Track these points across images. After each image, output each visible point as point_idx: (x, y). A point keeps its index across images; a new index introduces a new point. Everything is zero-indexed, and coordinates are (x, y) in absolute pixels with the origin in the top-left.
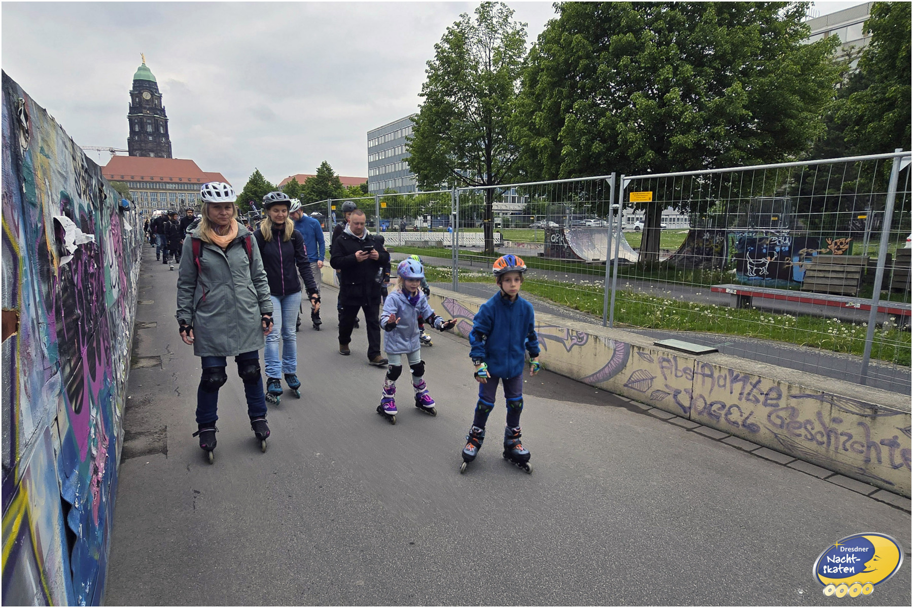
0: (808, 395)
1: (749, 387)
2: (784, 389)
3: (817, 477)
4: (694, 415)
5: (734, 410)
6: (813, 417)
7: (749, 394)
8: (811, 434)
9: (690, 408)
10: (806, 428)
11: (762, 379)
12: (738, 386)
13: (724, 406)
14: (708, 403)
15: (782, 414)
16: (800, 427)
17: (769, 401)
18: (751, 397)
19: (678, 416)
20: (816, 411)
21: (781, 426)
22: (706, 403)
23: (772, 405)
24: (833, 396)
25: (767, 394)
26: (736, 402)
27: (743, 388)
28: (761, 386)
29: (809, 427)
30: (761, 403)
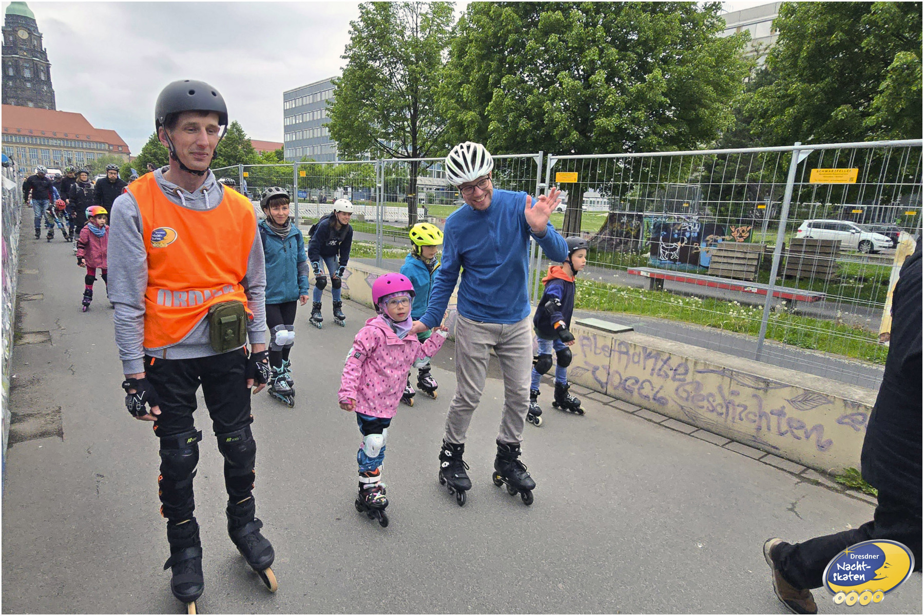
0: (712, 370)
1: (660, 363)
2: (691, 366)
3: (716, 444)
4: (610, 390)
5: (647, 385)
6: (714, 391)
7: (660, 370)
8: (713, 407)
9: (607, 383)
10: (708, 401)
11: (671, 356)
12: (650, 363)
13: (637, 382)
14: (624, 378)
15: (689, 388)
16: (703, 400)
17: (677, 377)
18: (662, 373)
19: (595, 391)
20: (718, 384)
21: (687, 399)
22: (621, 379)
23: (680, 380)
24: (732, 371)
25: (675, 370)
26: (649, 377)
27: (655, 364)
28: (671, 362)
29: (711, 399)
30: (670, 378)
